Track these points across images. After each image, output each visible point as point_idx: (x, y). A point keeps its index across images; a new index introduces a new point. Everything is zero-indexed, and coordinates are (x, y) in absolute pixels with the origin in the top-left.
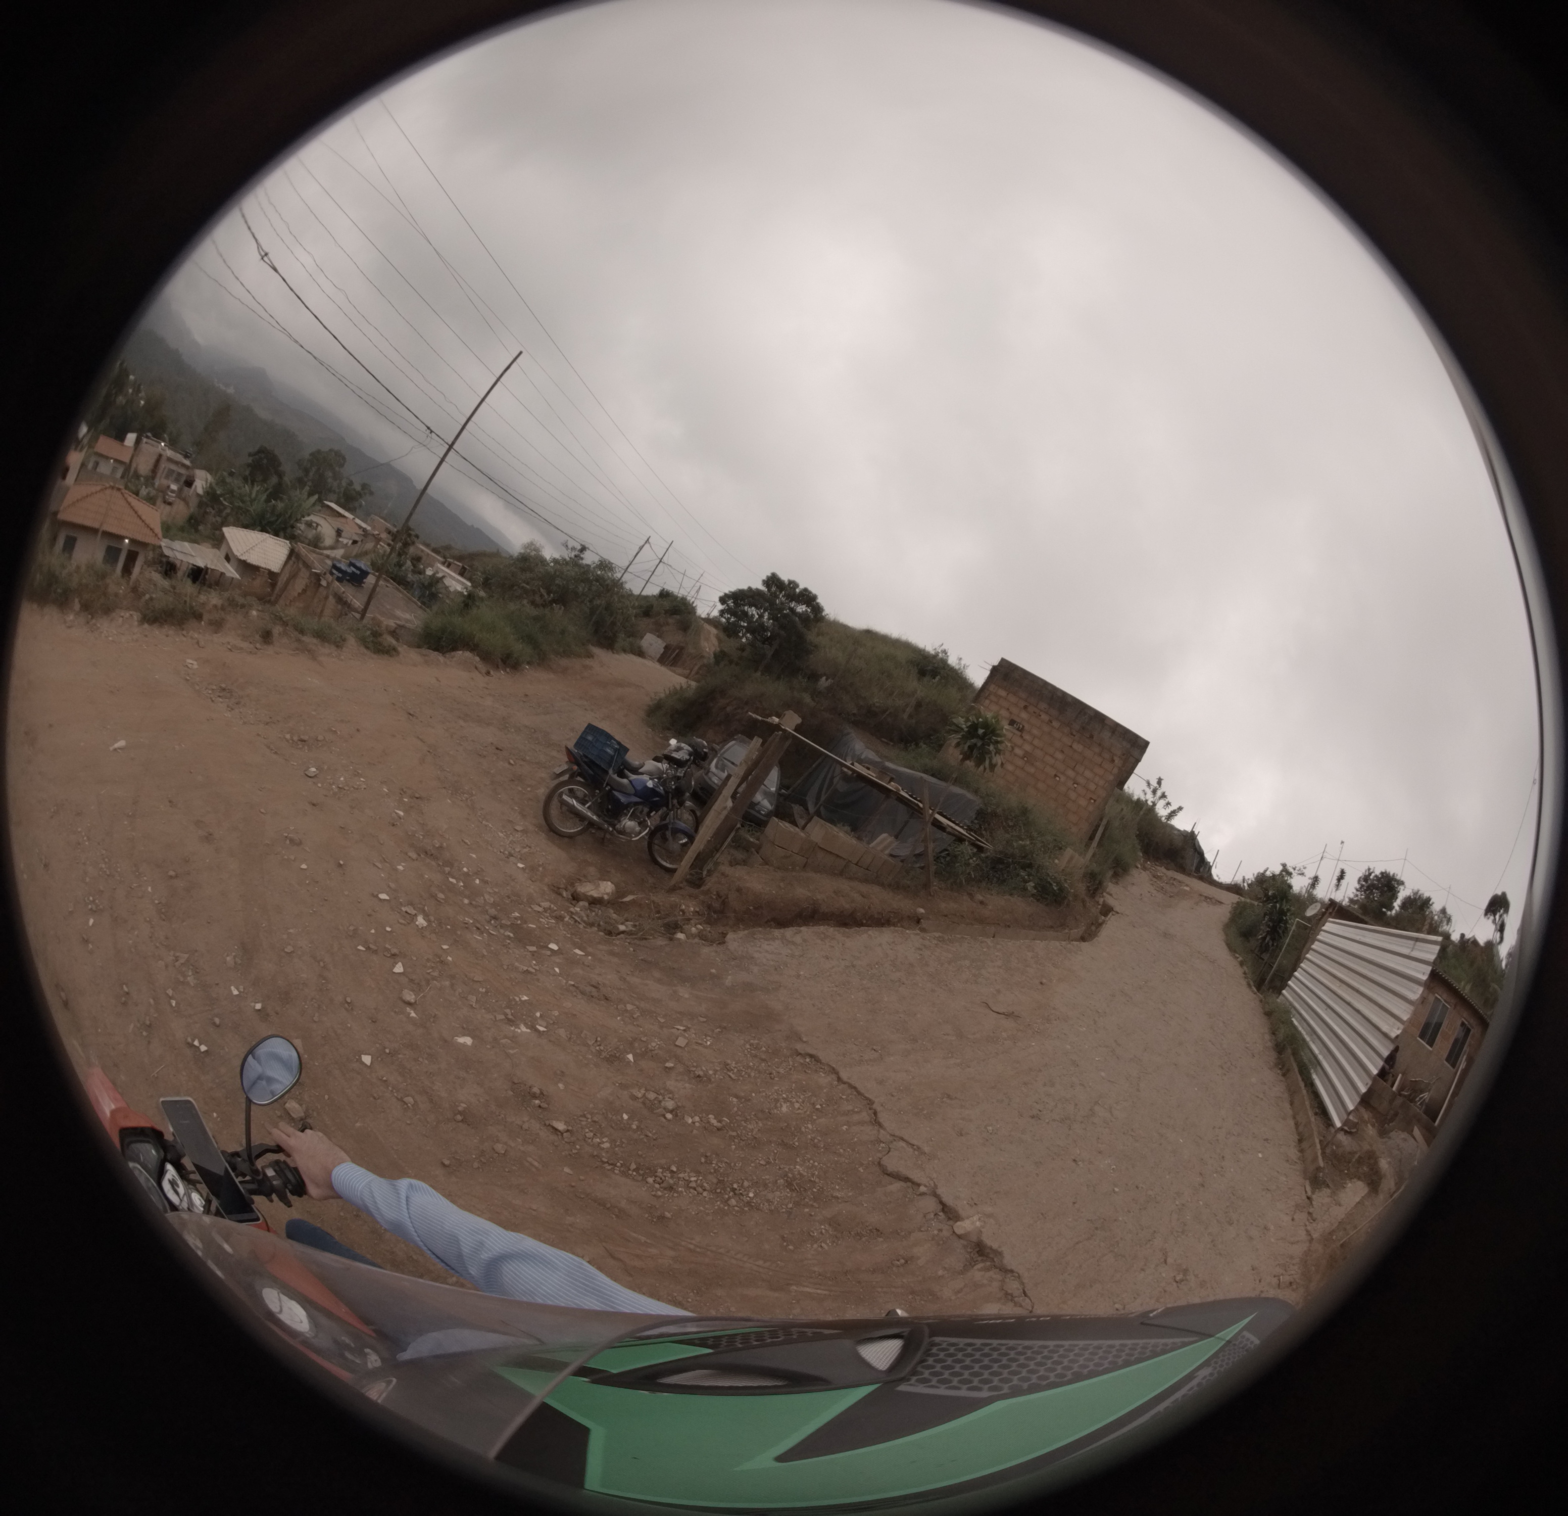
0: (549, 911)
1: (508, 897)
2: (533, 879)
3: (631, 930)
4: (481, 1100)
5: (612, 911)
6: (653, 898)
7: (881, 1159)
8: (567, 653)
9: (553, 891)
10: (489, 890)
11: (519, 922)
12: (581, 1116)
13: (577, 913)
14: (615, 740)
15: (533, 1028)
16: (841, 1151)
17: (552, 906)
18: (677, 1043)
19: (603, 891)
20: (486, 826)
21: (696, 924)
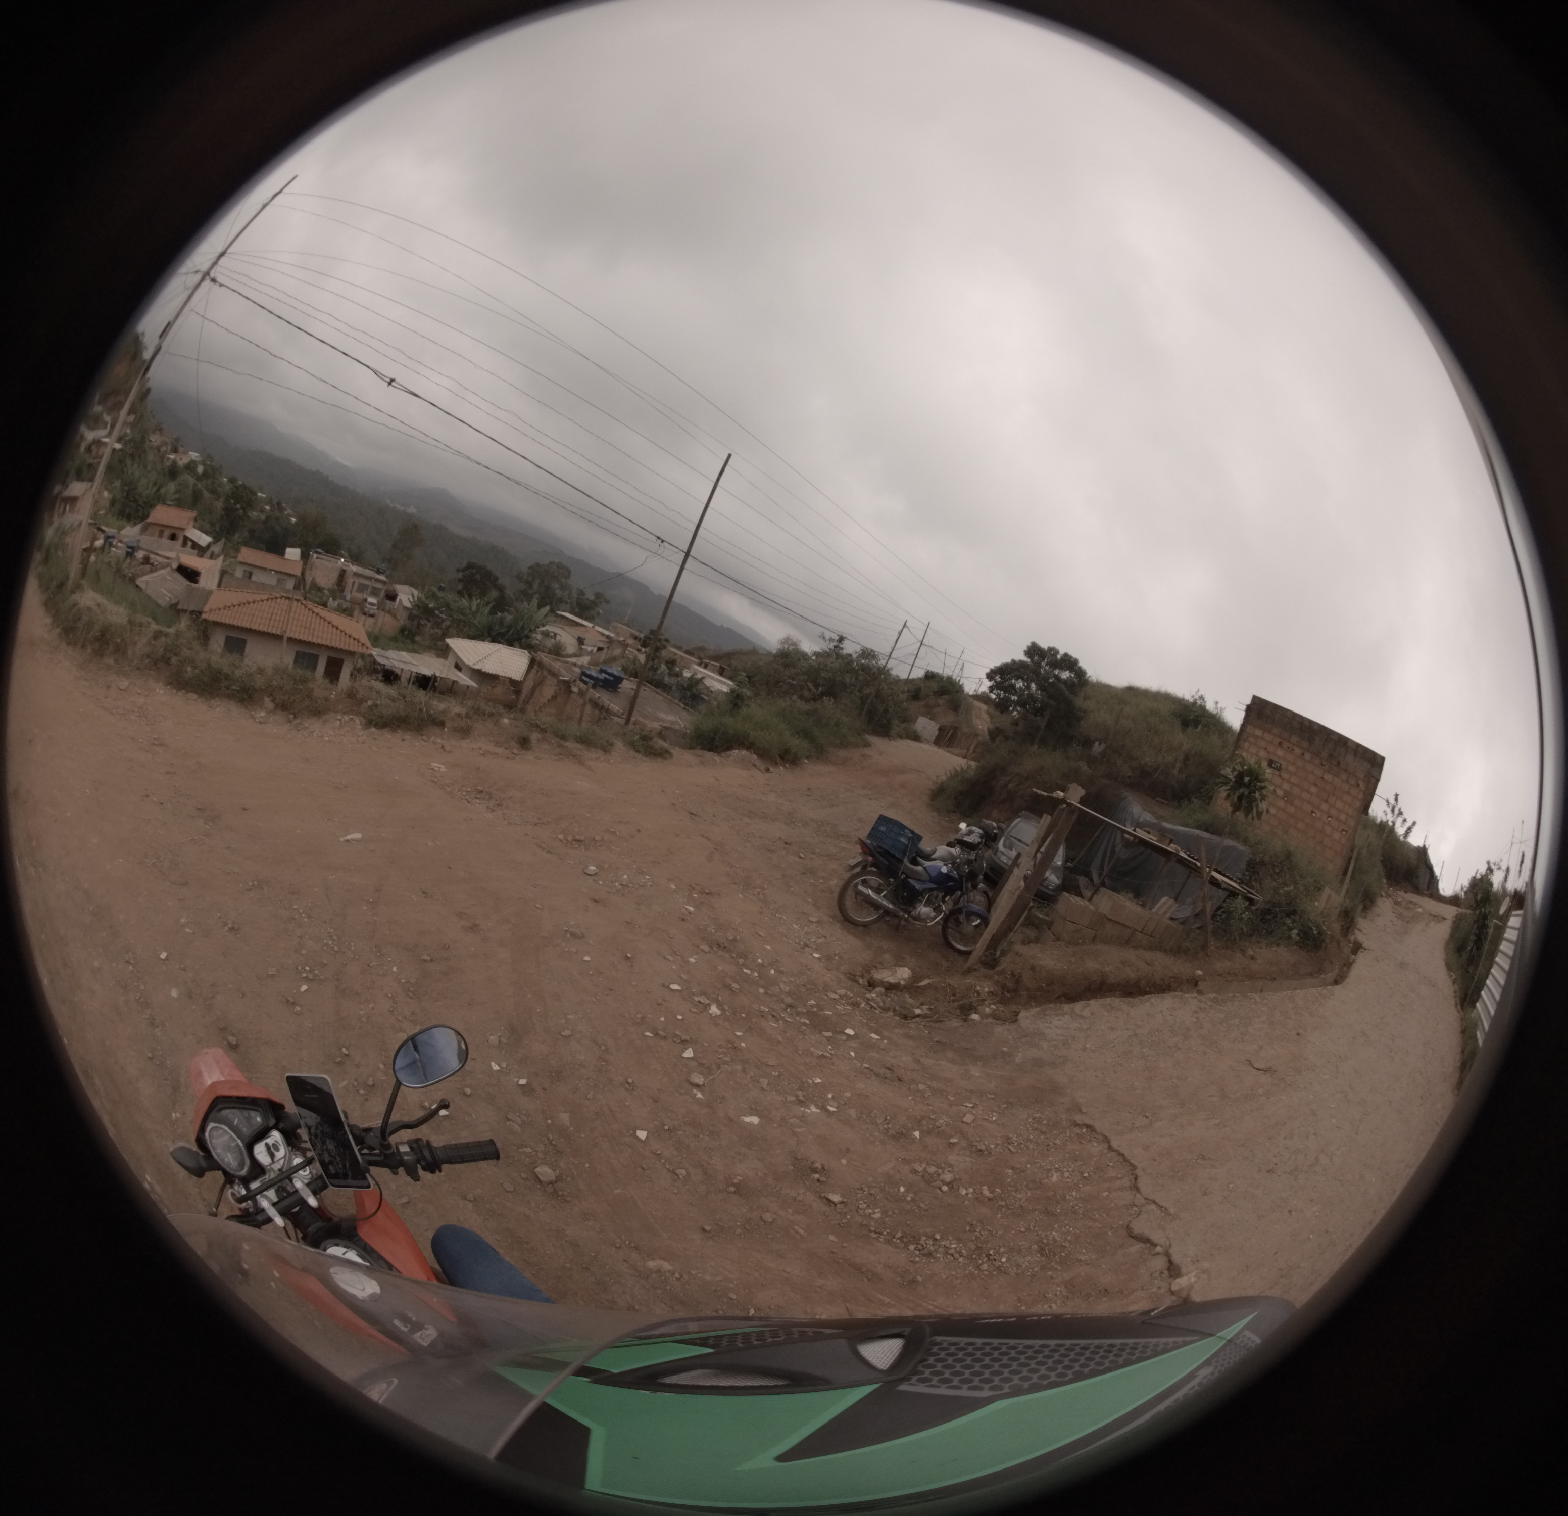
0: (845, 998)
1: (804, 985)
2: (829, 968)
3: (926, 1014)
5: (907, 996)
6: (948, 981)
8: (844, 744)
9: (850, 979)
10: (784, 979)
11: (815, 1009)
12: (858, 1189)
13: (873, 999)
14: (908, 829)
15: (824, 1109)
17: (848, 993)
18: (964, 1120)
19: (900, 977)
20: (780, 918)
21: (990, 1005)
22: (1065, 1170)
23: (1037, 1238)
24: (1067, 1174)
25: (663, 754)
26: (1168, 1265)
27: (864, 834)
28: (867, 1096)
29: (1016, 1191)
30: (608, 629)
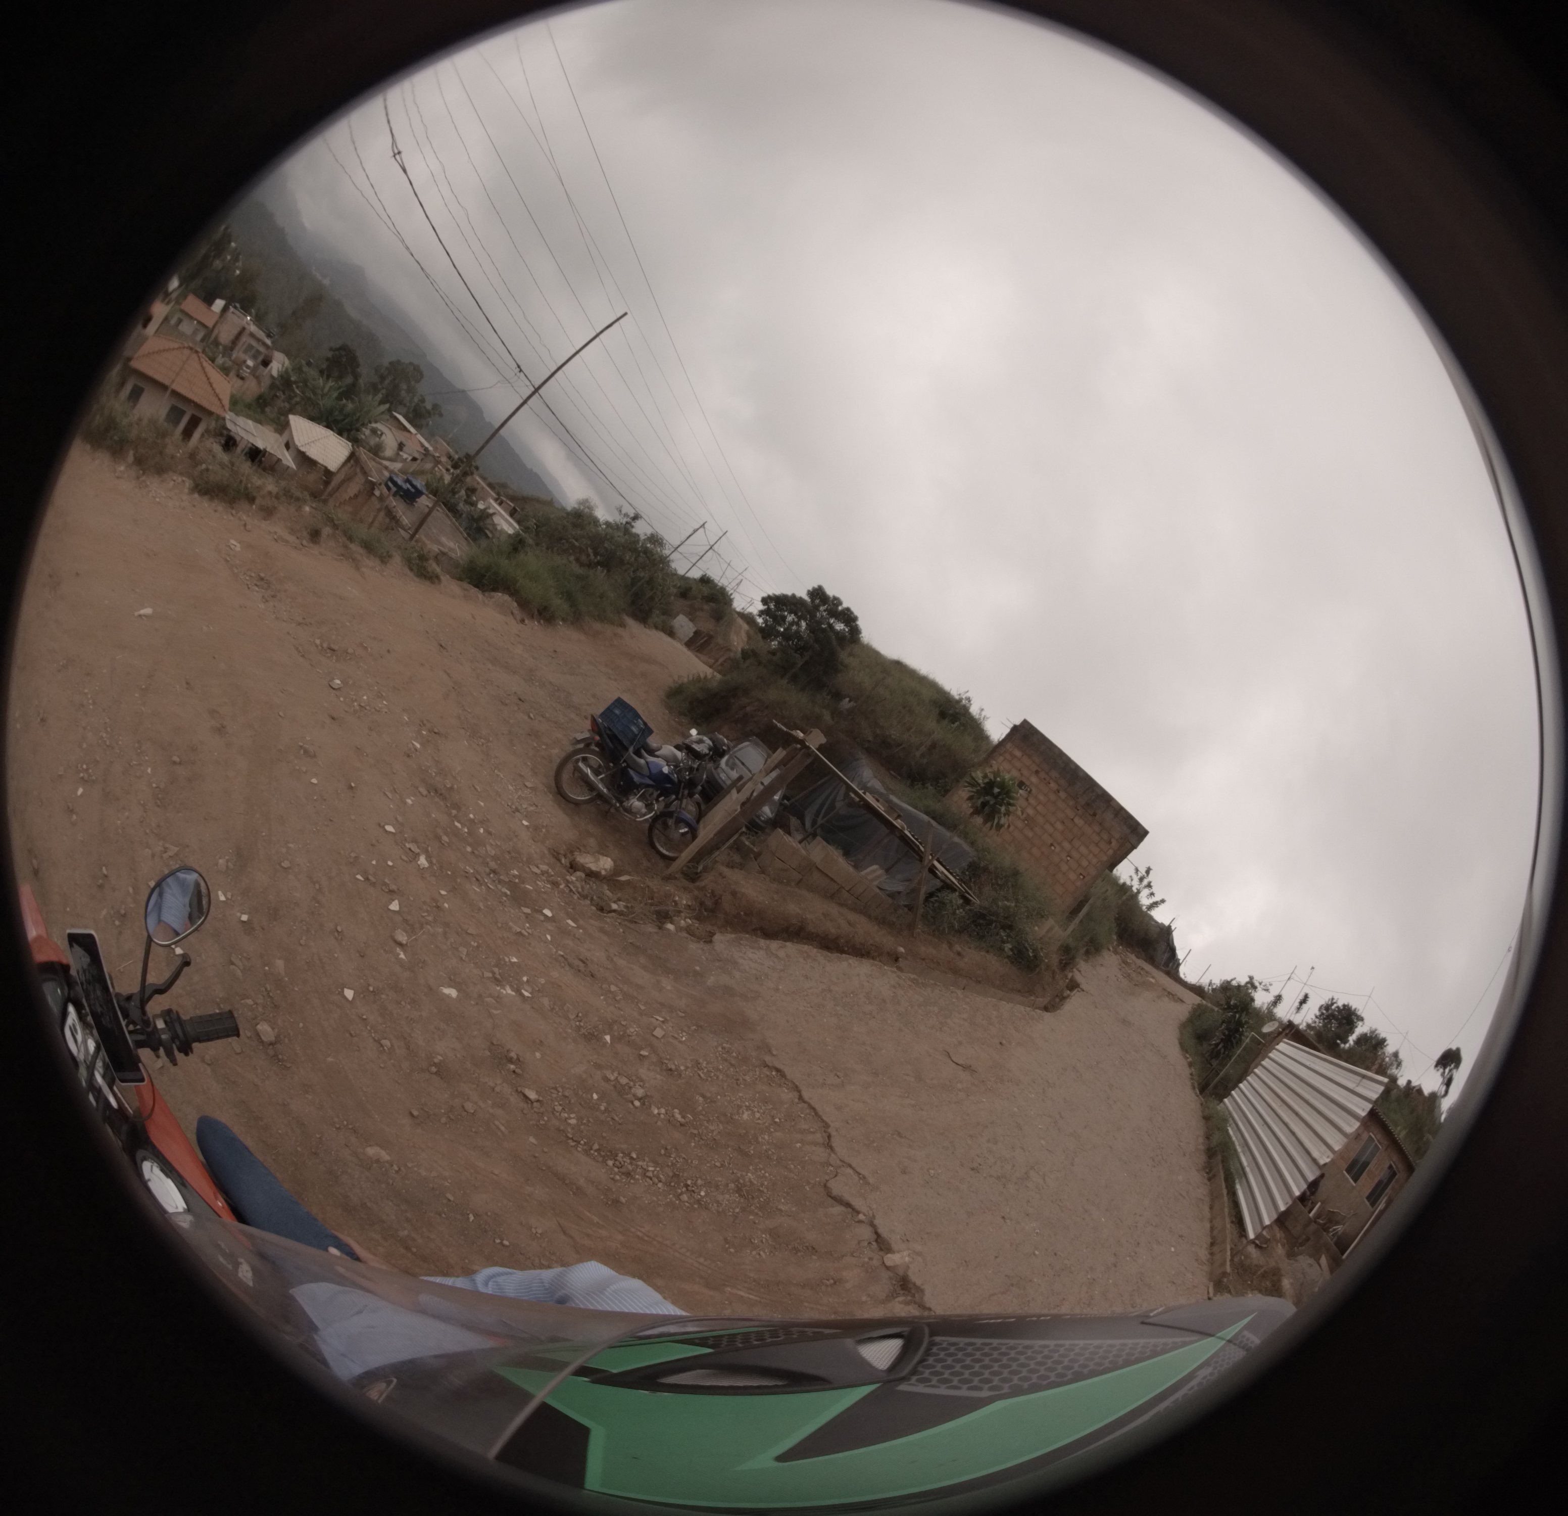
0: (546, 875)
1: (509, 852)
2: (535, 839)
3: (623, 911)
4: (458, 1056)
5: (606, 887)
6: (649, 883)
7: (827, 1181)
9: (554, 856)
10: (492, 841)
11: (517, 881)
12: (553, 1088)
13: (572, 882)
14: (642, 719)
15: (518, 991)
16: (792, 1166)
17: (550, 870)
18: (655, 1033)
19: (602, 866)
20: (498, 776)
21: (686, 918)
22: (756, 1110)
23: (733, 1176)
24: (757, 1115)
25: (432, 578)
26: (876, 1237)
27: (599, 710)
28: (560, 986)
29: (708, 1122)
30: (429, 442)
